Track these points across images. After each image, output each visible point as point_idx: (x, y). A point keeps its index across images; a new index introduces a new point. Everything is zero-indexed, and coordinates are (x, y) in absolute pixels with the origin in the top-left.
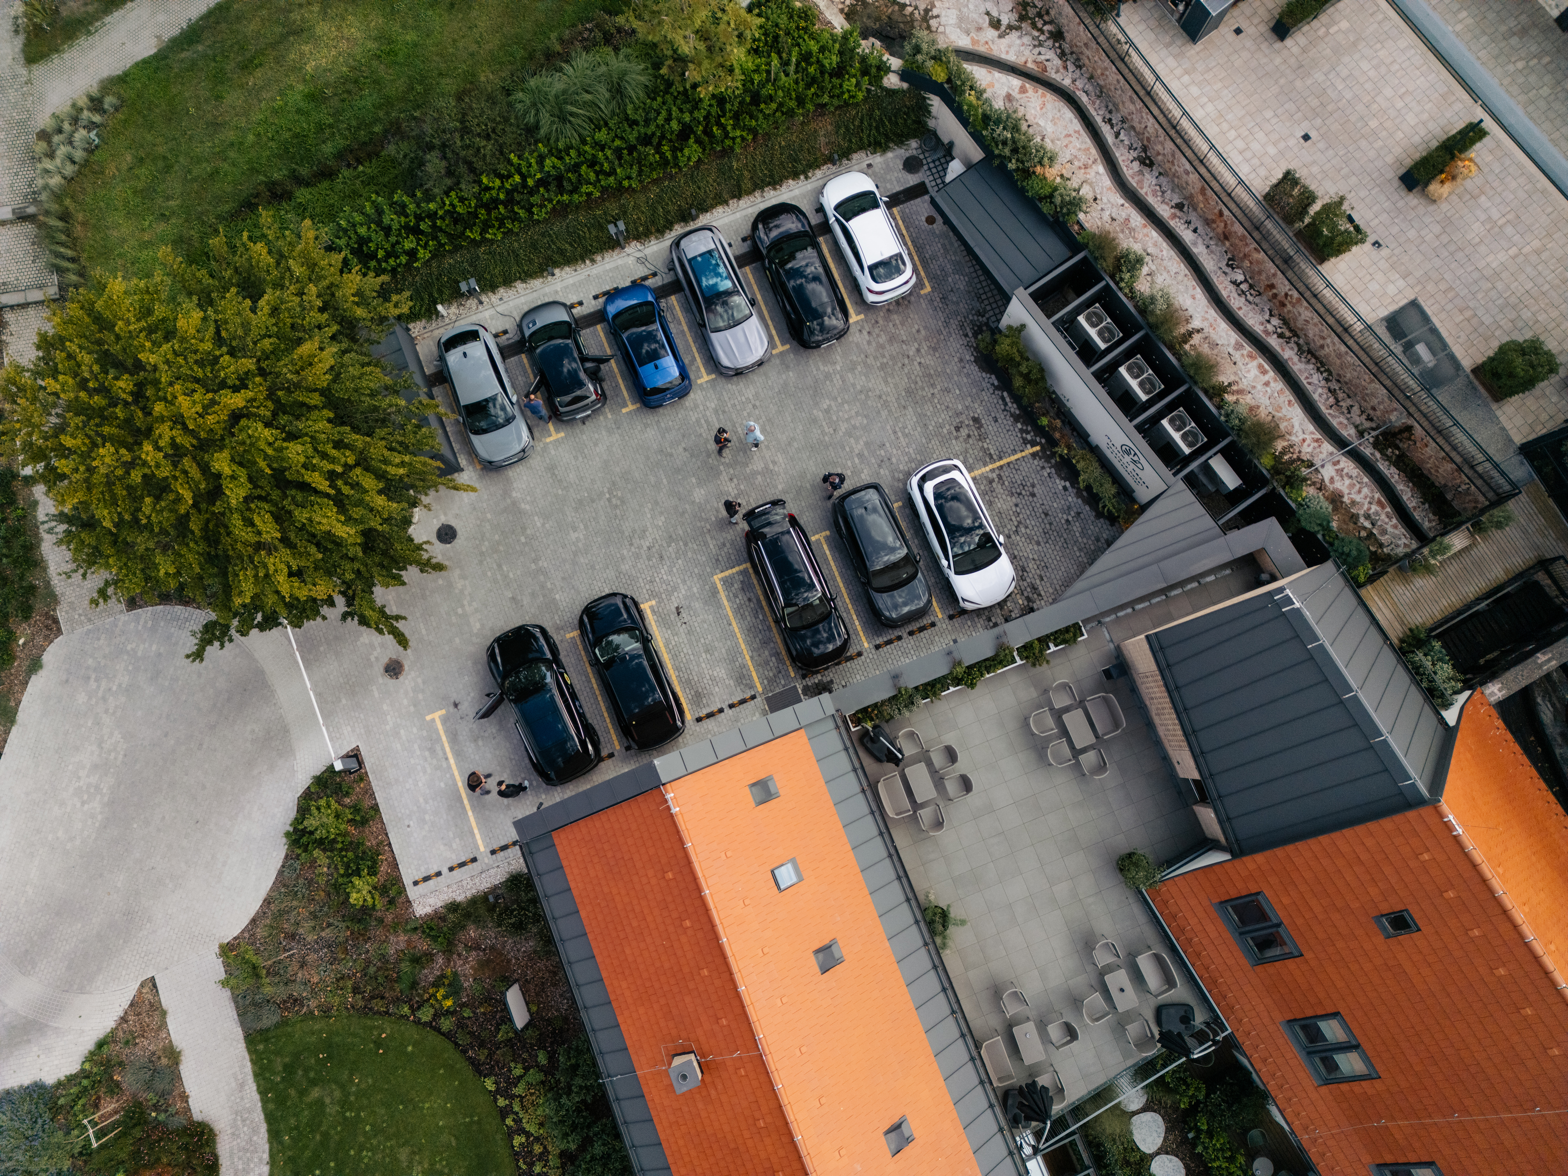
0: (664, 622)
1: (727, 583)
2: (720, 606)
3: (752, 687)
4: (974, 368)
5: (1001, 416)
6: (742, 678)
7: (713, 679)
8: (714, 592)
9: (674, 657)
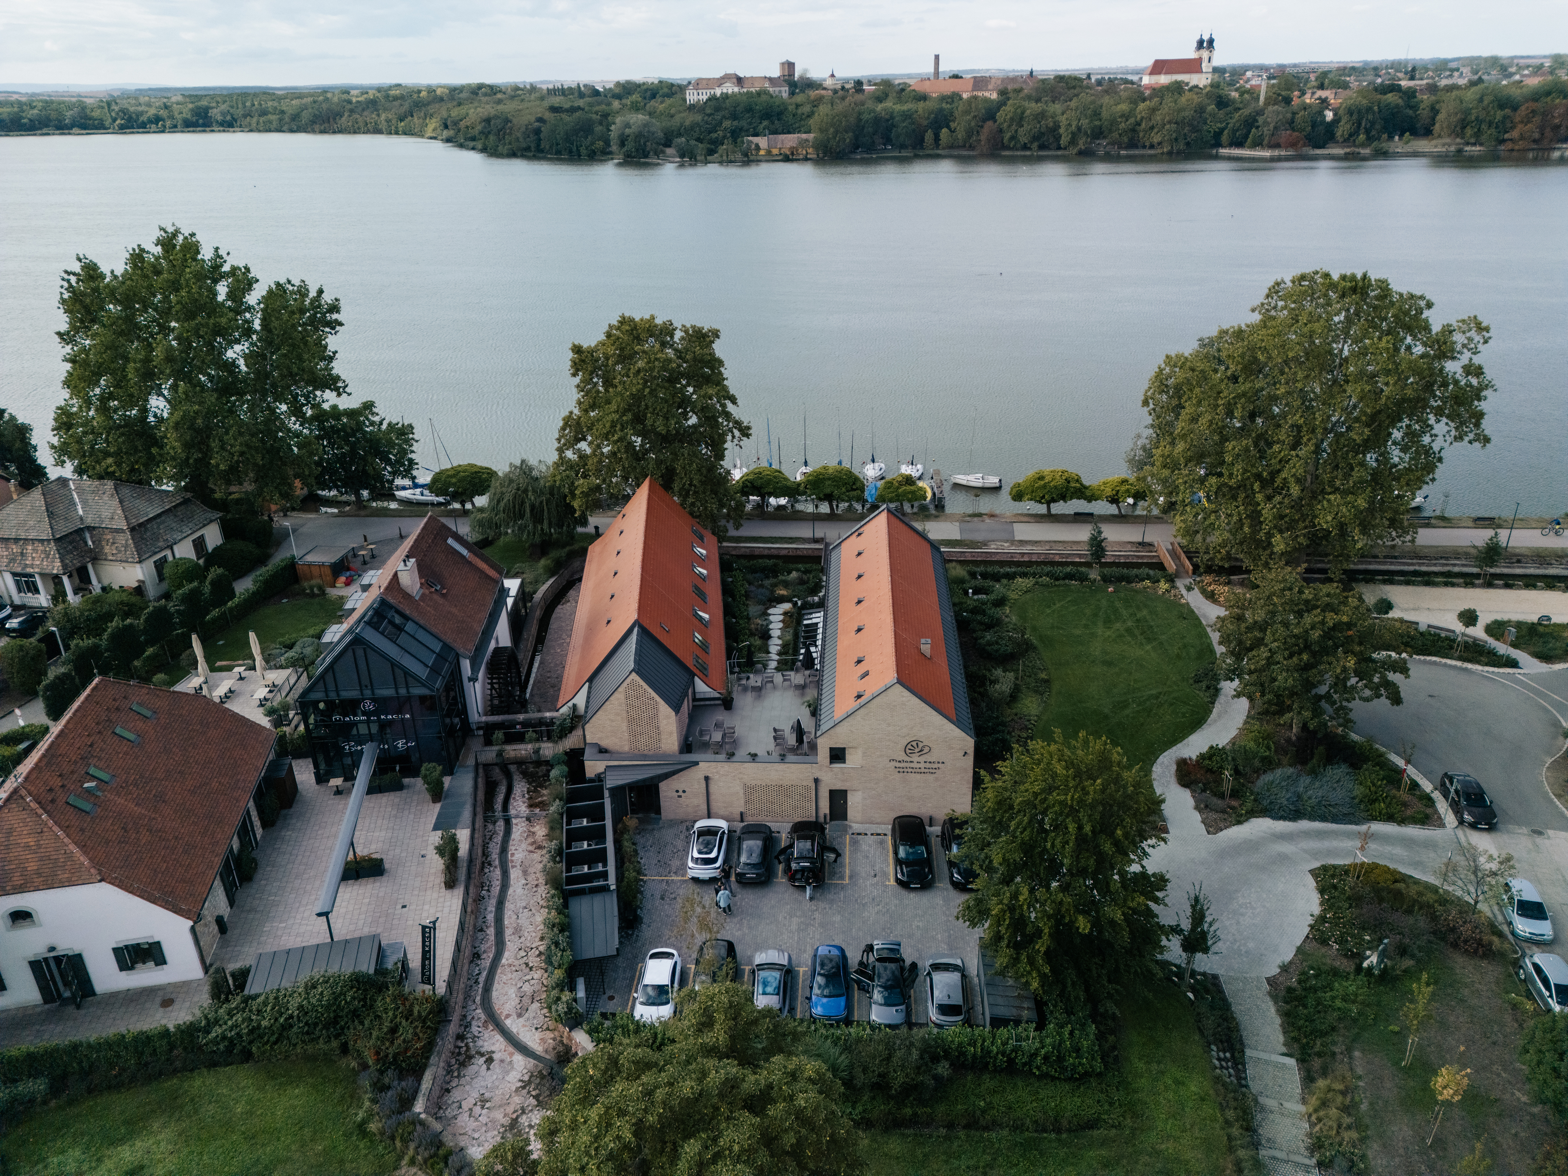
0: (885, 875)
1: (842, 878)
2: (851, 871)
3: (851, 838)
4: (645, 920)
5: (649, 896)
6: (854, 843)
7: (870, 846)
8: (851, 877)
9: (886, 860)
